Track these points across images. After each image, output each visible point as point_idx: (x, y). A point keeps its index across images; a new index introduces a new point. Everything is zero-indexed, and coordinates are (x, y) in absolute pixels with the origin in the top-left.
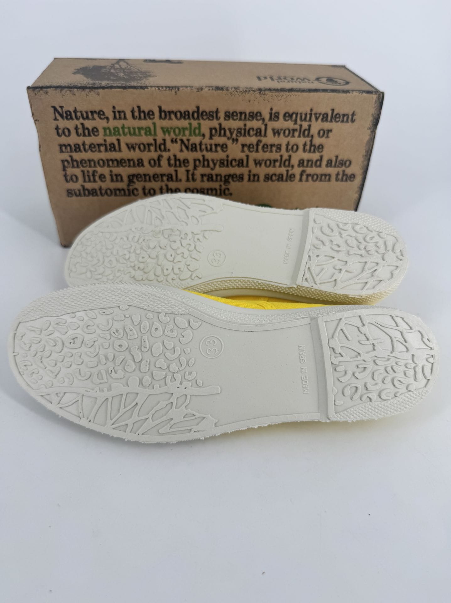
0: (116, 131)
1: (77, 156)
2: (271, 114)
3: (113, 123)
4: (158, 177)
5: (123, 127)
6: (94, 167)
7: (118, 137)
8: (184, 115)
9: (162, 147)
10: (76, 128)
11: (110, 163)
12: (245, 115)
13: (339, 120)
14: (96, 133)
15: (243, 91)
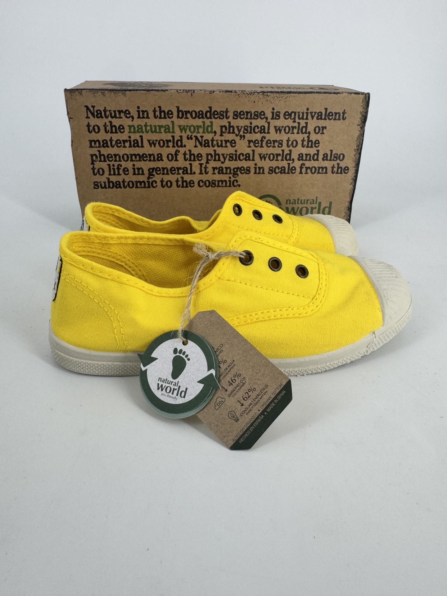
0: (140, 129)
1: (105, 151)
2: (273, 113)
3: (137, 122)
4: (175, 170)
5: (146, 126)
6: (119, 161)
7: (141, 134)
8: (198, 114)
9: (179, 143)
10: (105, 126)
11: (134, 157)
12: (251, 114)
13: (332, 118)
14: (122, 131)
15: (249, 93)
